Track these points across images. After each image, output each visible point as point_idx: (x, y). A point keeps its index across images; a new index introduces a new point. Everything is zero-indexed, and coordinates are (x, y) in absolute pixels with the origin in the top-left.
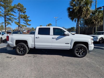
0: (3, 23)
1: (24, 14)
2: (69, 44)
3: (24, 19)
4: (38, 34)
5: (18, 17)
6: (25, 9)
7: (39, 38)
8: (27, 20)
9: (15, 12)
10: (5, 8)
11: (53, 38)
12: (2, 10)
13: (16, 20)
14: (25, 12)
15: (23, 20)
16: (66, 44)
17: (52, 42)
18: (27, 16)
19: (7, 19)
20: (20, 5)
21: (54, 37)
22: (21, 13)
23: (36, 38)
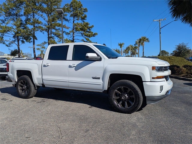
0: (45, 43)
1: (84, 22)
2: (99, 78)
3: (82, 32)
4: (47, 58)
5: (70, 30)
6: (86, 10)
7: (48, 66)
8: (88, 33)
9: (67, 20)
10: (49, 14)
11: (70, 67)
12: (44, 19)
13: (69, 36)
14: (85, 17)
15: (82, 34)
16: (94, 78)
17: (70, 75)
18: (89, 26)
19: (53, 35)
20: (75, 4)
21: (71, 65)
22: (77, 19)
23: (45, 66)
